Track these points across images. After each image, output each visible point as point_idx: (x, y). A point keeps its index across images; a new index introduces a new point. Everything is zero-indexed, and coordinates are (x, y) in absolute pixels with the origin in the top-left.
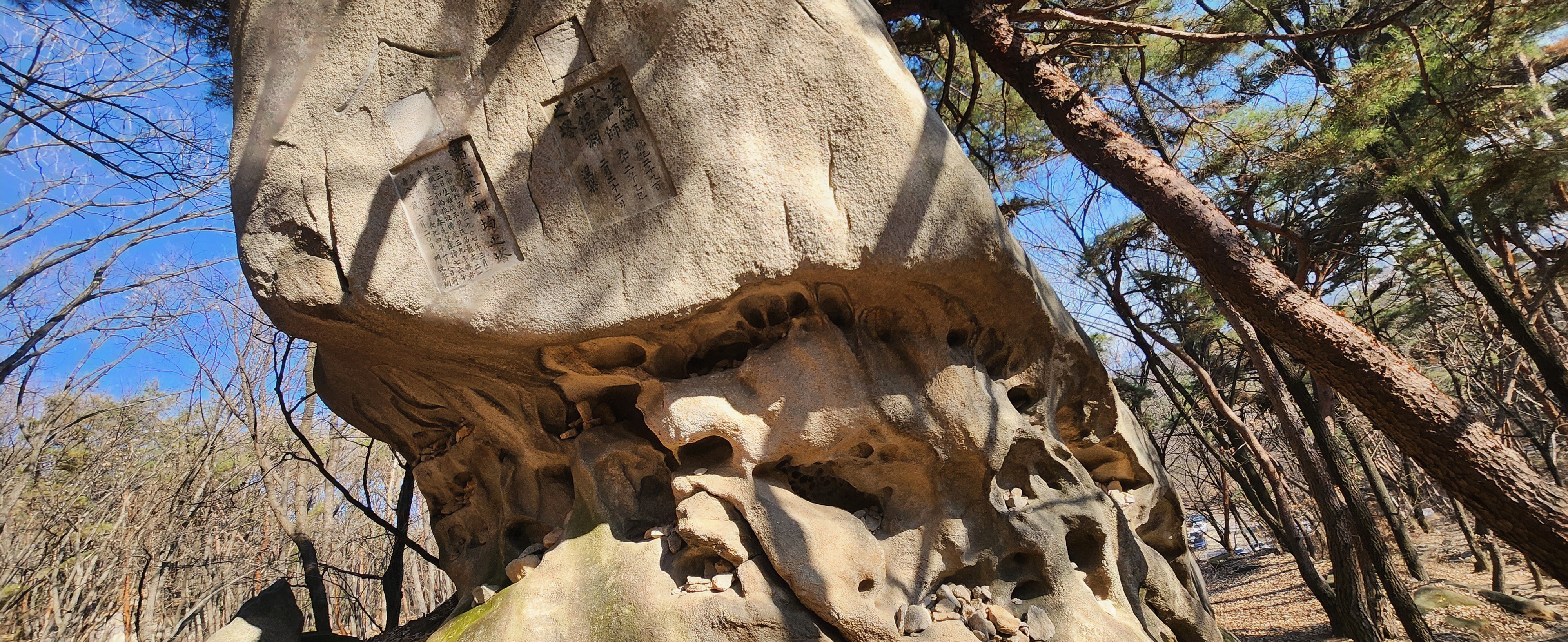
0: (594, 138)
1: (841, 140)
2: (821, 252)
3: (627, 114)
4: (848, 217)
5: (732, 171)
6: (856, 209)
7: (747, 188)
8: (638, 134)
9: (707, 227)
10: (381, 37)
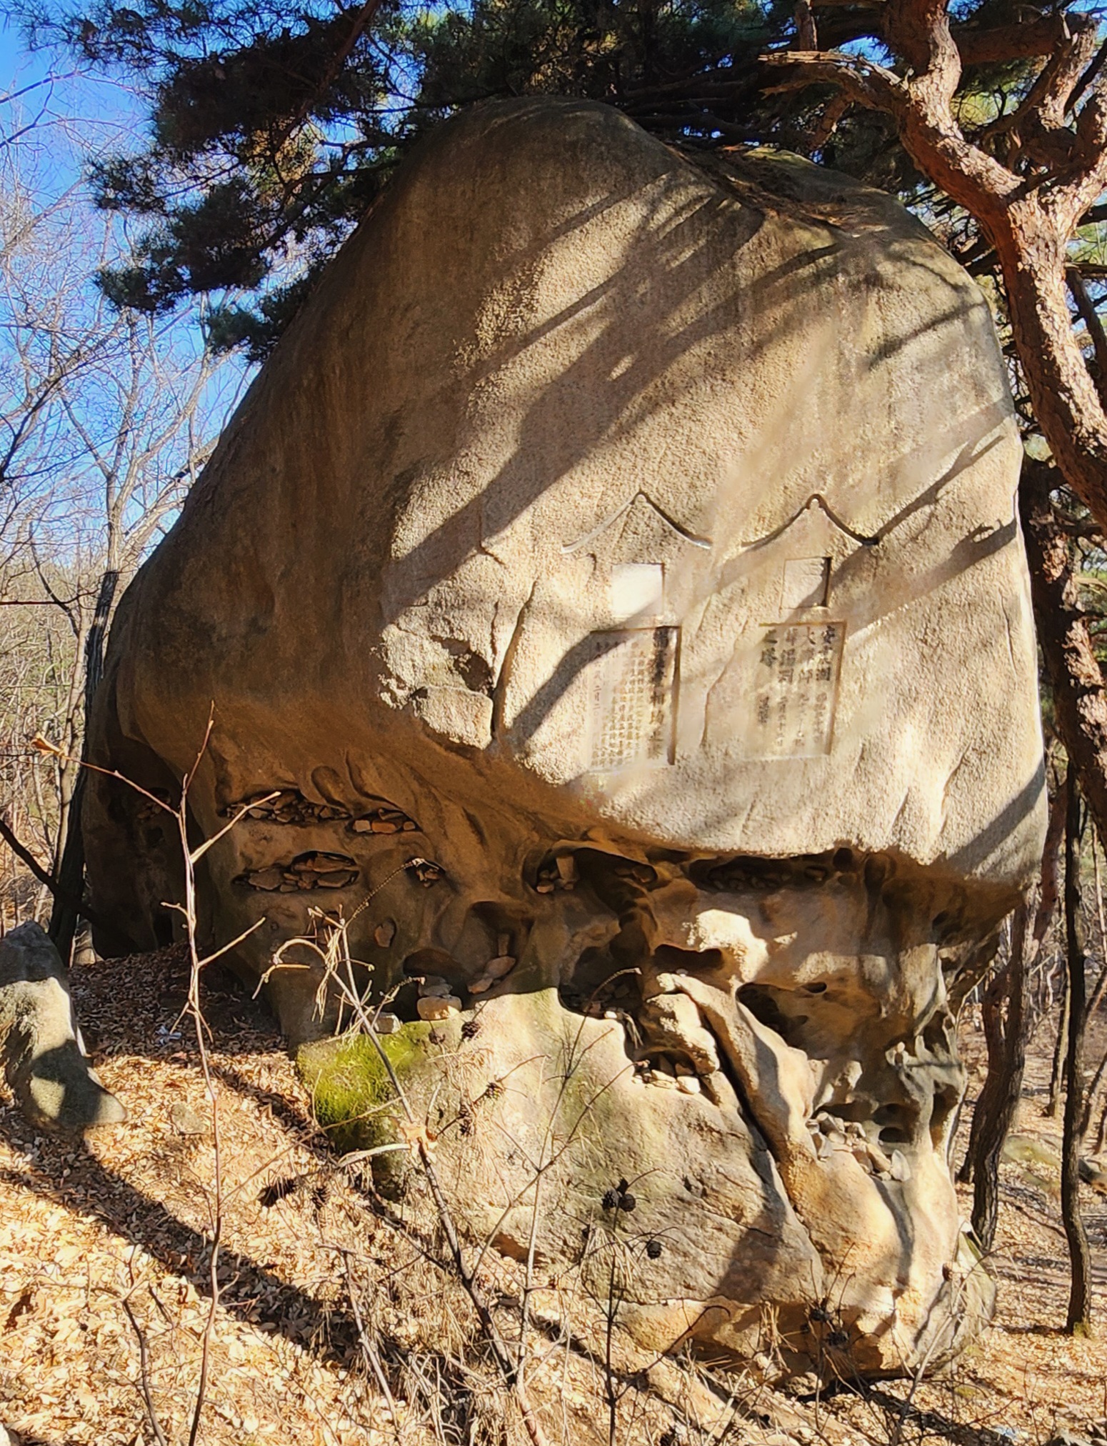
0: (787, 676)
1: (973, 758)
2: (912, 846)
3: (826, 666)
4: (945, 824)
5: (884, 753)
6: (955, 818)
7: (887, 772)
8: (825, 687)
9: (840, 793)
10: (645, 489)
